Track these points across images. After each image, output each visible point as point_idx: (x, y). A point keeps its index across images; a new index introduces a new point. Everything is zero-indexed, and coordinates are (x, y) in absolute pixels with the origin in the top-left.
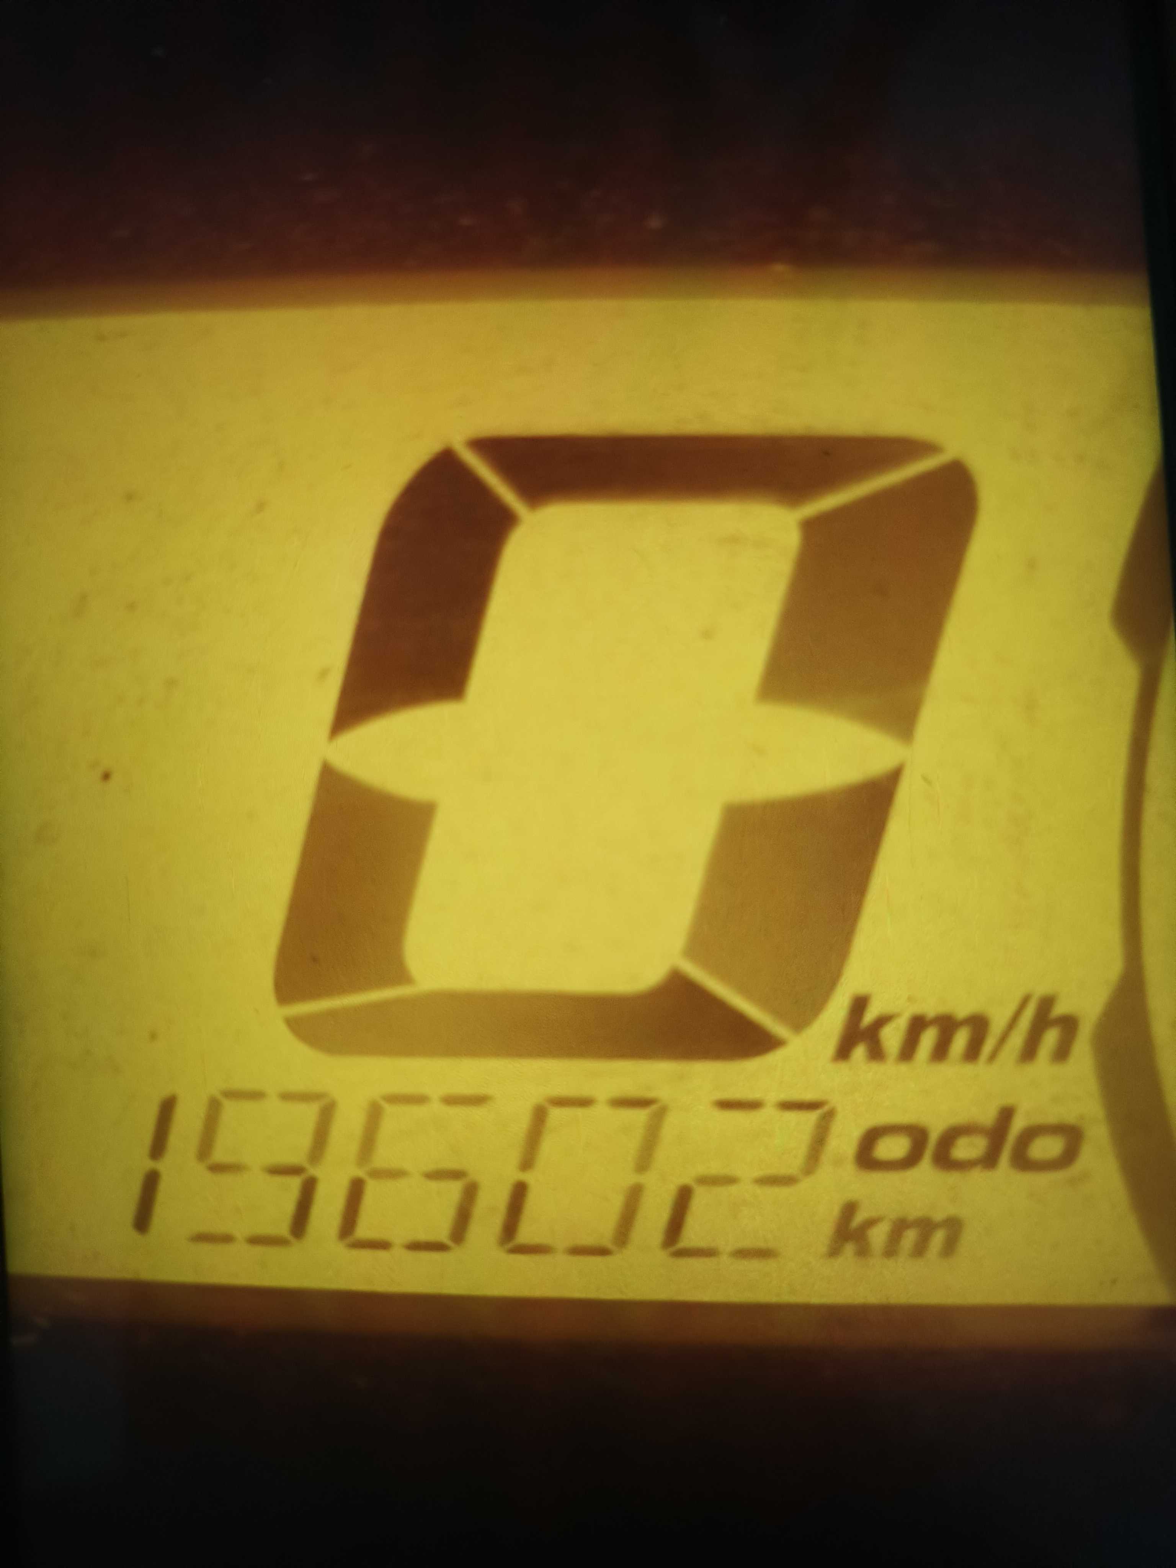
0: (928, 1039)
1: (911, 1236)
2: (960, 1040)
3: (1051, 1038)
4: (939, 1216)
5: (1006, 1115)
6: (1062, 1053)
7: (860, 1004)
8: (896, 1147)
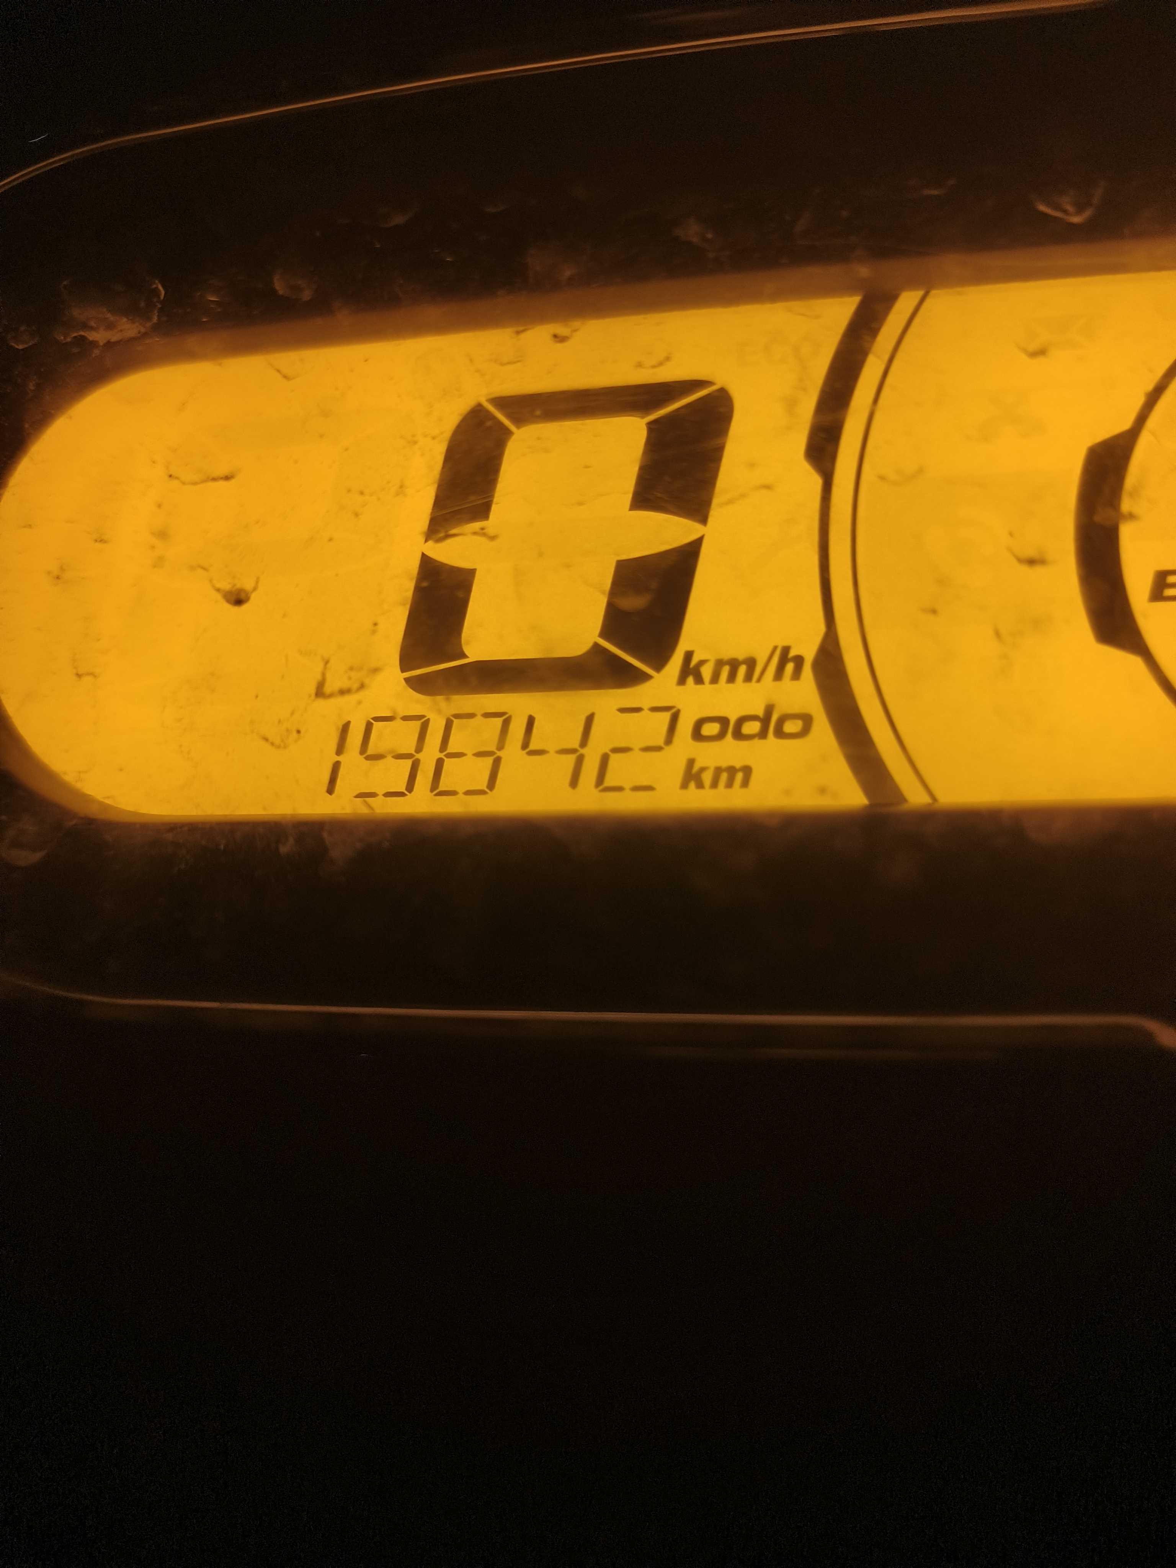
1: (724, 776)
2: (742, 670)
3: (790, 667)
4: (738, 766)
5: (769, 710)
6: (797, 674)
7: (689, 656)
8: (713, 729)
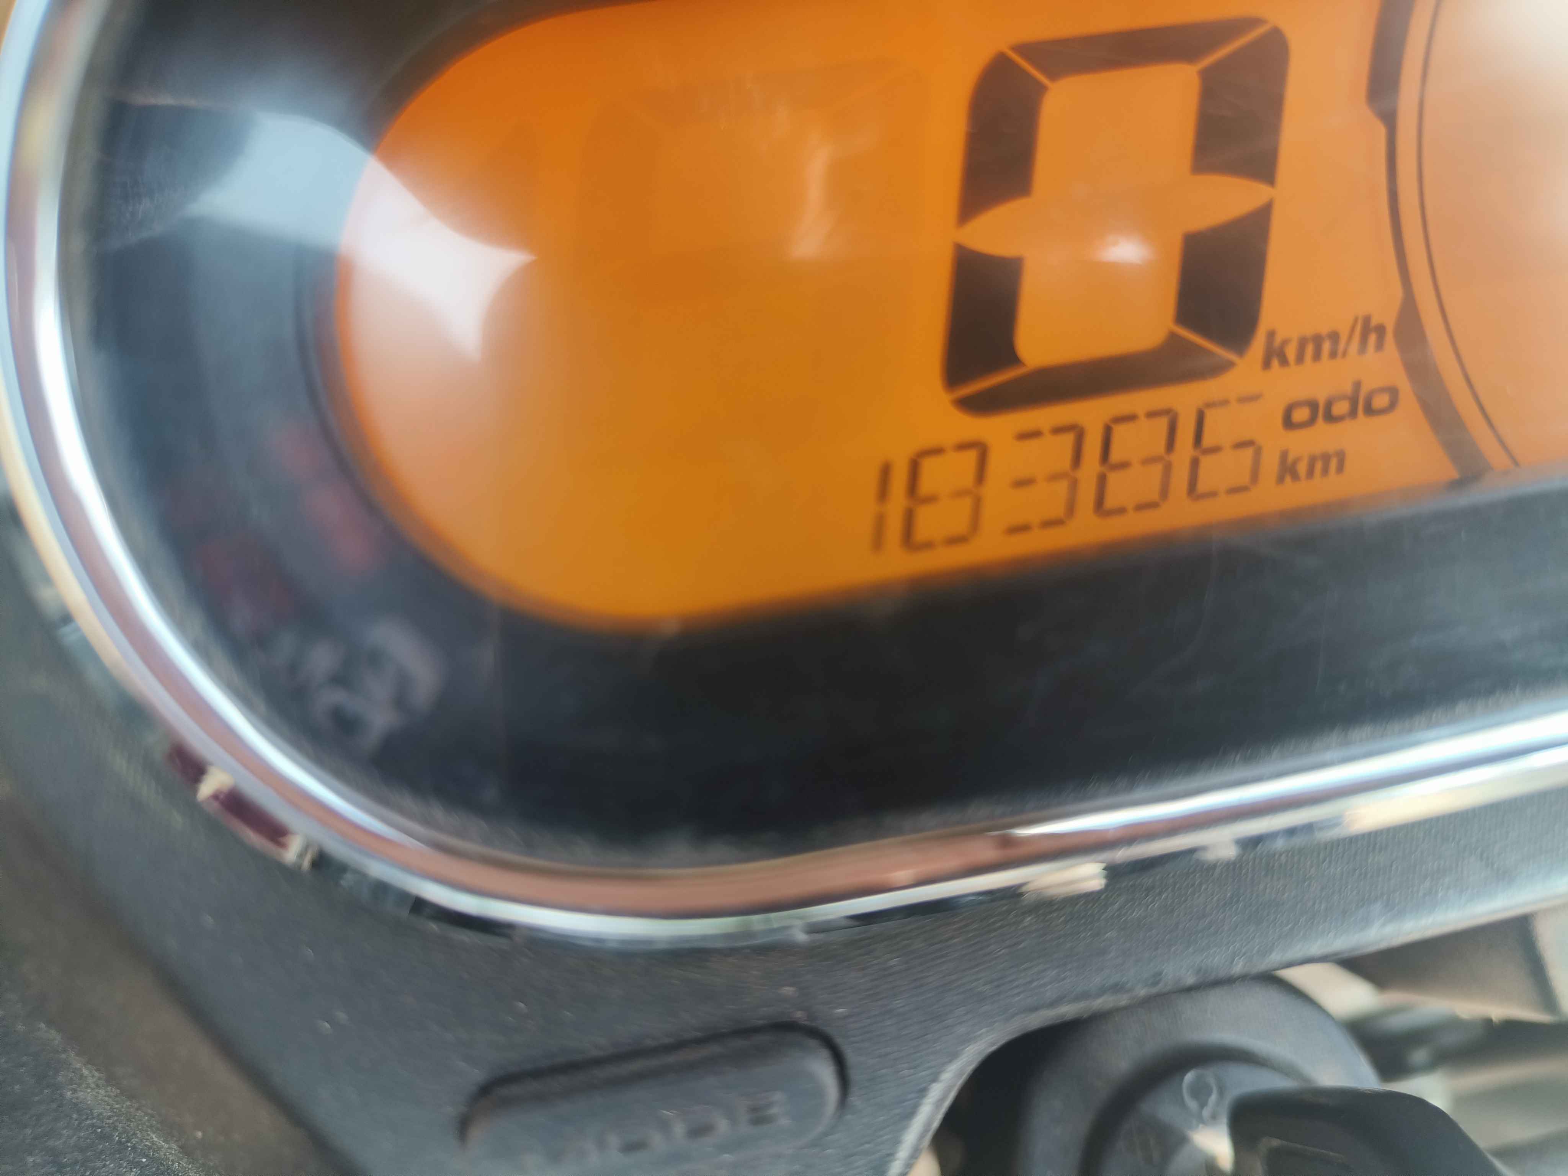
0: (1310, 350)
1: (1319, 466)
2: (1327, 346)
3: (1372, 338)
4: (1332, 450)
5: (1357, 385)
6: (1379, 346)
7: (1271, 335)
8: (1302, 414)
